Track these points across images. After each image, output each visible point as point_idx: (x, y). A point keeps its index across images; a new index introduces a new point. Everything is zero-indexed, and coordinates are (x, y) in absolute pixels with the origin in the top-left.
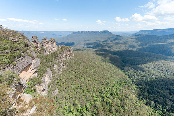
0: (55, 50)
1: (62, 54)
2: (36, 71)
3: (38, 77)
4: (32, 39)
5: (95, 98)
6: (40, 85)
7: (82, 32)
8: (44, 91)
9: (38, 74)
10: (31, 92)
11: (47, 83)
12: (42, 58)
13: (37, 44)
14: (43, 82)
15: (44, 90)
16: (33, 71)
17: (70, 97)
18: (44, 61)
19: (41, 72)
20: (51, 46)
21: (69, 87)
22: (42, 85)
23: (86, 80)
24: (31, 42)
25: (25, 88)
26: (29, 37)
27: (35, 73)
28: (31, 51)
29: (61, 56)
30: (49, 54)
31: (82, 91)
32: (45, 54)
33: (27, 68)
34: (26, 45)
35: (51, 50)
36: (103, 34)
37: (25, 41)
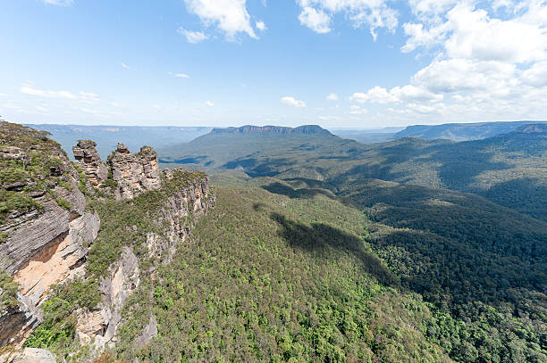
0: (153, 184)
1: (176, 196)
2: (83, 260)
3: (85, 282)
4: (78, 150)
5: (288, 346)
6: (91, 310)
7: (241, 129)
8: (105, 331)
9: (86, 268)
10: (54, 339)
11: (119, 302)
12: (107, 212)
13: (95, 165)
14: (104, 298)
15: (105, 327)
16: (72, 260)
17: (199, 348)
18: (114, 221)
19: (98, 260)
20: (140, 171)
21: (195, 310)
22: (98, 310)
23: (257, 281)
24: (71, 157)
25: (30, 326)
26: (68, 146)
27: (77, 265)
28: (70, 191)
29: (174, 205)
30: (131, 197)
31: (242, 321)
32: (118, 197)
33: (50, 250)
34: (53, 170)
35: (141, 184)
36: (304, 135)
37: (52, 157)
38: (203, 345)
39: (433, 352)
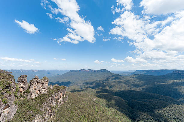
0: (44, 91)
1: (52, 97)
4: (20, 78)
12: (22, 104)
13: (24, 84)
18: (23, 109)
20: (41, 86)
24: (16, 81)
26: (17, 77)
28: (10, 95)
29: (51, 100)
30: (34, 97)
32: (29, 97)
34: (7, 87)
35: (39, 92)
36: (101, 73)
37: (9, 81)
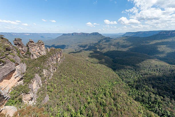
0: (43, 53)
1: (52, 57)
2: (22, 78)
3: (23, 85)
4: (15, 42)
5: (89, 100)
6: (27, 94)
7: (72, 34)
8: (32, 100)
9: (23, 81)
10: (15, 103)
11: (36, 91)
12: (28, 63)
13: (22, 47)
14: (30, 90)
16: (18, 79)
17: (62, 103)
18: (31, 66)
19: (27, 78)
20: (38, 49)
21: (61, 92)
22: (29, 94)
23: (79, 82)
24: (13, 45)
25: (6, 99)
26: (11, 40)
27: (20, 80)
28: (14, 56)
29: (51, 60)
30: (36, 58)
31: (75, 94)
32: (32, 58)
33: (10, 76)
34: (7, 49)
35: (39, 53)
36: (94, 36)
37: (6, 44)
38: (63, 102)
39: (130, 99)
